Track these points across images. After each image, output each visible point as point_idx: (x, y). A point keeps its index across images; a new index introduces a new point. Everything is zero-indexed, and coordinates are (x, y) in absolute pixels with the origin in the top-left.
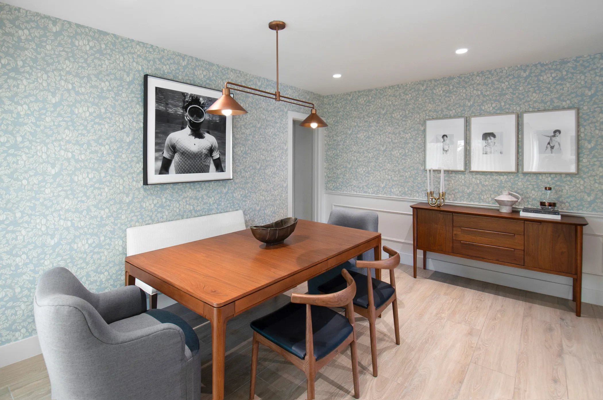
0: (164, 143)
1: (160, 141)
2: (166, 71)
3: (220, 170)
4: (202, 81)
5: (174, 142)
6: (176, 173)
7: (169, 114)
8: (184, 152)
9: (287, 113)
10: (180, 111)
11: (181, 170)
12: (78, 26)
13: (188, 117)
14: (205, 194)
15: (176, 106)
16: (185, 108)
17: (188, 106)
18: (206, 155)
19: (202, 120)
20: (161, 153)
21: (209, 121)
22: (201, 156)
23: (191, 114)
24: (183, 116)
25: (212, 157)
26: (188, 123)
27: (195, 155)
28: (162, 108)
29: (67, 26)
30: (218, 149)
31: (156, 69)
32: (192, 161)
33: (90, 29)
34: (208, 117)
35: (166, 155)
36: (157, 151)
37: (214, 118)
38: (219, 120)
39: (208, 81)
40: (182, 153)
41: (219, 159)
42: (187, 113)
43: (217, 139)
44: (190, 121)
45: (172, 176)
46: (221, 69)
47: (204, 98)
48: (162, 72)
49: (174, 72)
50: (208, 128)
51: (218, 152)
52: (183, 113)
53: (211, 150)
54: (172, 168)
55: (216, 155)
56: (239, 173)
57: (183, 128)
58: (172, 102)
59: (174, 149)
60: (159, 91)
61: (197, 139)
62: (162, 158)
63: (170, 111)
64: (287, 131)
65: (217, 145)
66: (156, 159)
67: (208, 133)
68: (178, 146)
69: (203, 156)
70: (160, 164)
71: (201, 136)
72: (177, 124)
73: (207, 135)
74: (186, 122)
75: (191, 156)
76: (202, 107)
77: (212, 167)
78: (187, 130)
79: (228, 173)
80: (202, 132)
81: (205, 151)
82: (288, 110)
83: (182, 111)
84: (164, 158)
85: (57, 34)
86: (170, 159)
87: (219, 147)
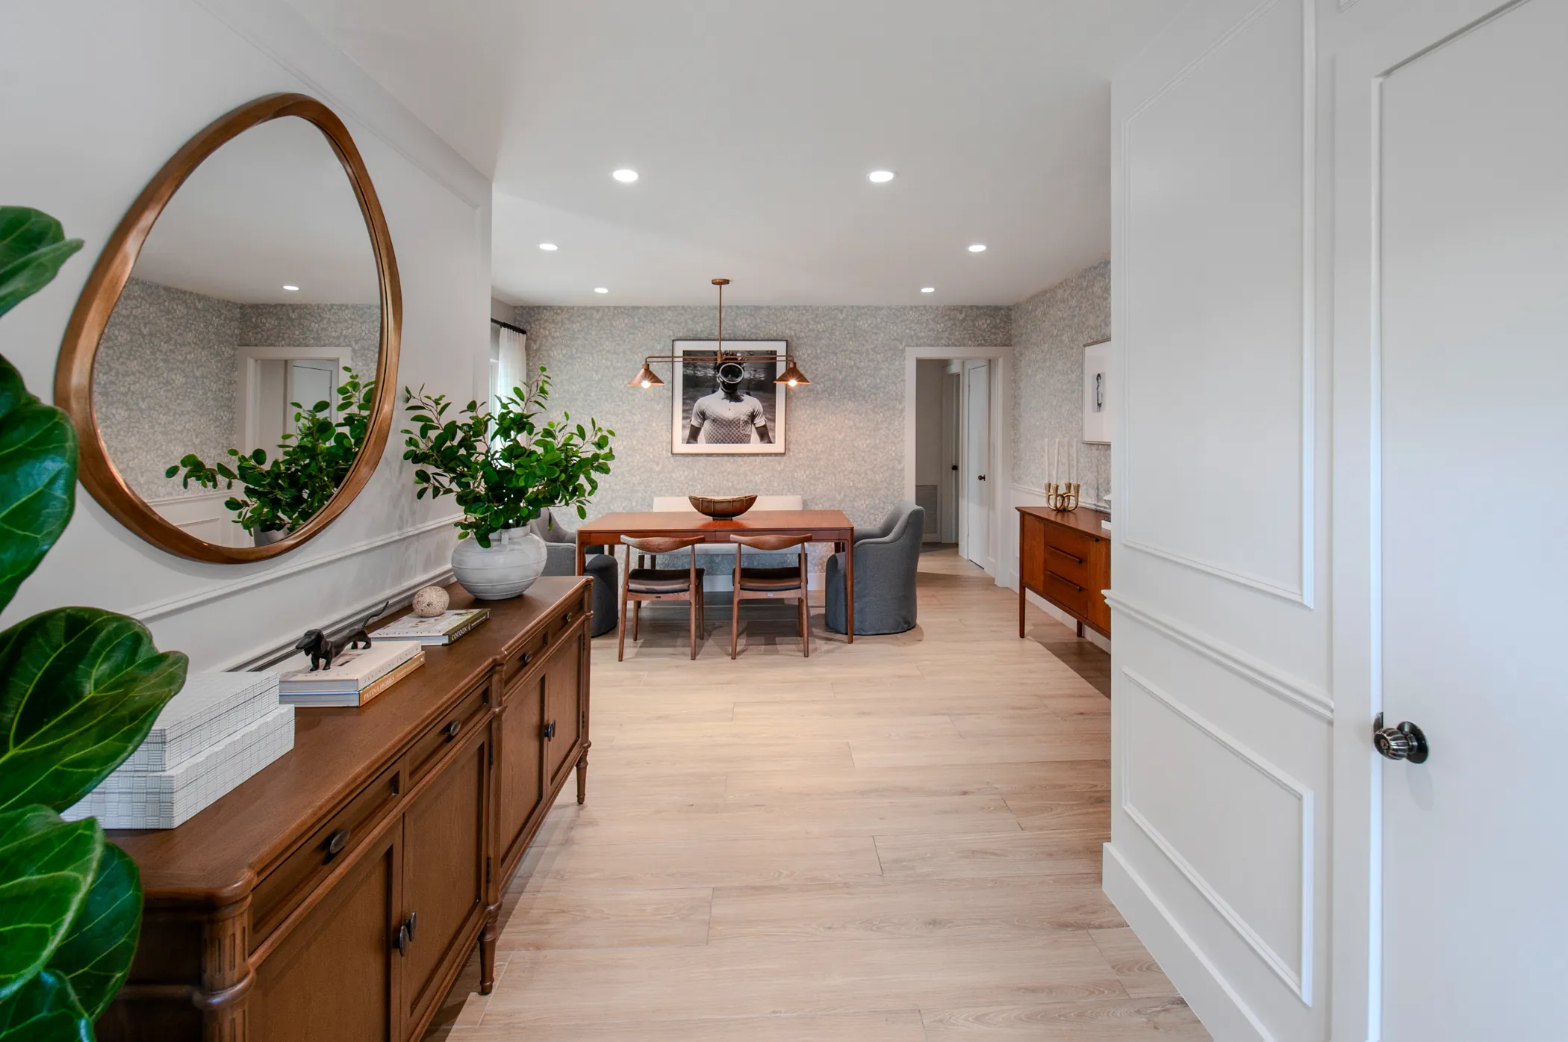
0: (692, 409)
1: (687, 408)
2: (699, 330)
3: (766, 441)
4: (745, 331)
5: (703, 408)
6: (707, 443)
7: (697, 377)
8: (715, 419)
9: (903, 351)
10: (711, 373)
11: (714, 439)
12: (615, 308)
13: (720, 378)
14: (749, 470)
15: (706, 368)
16: (717, 368)
17: (721, 365)
18: (746, 422)
19: (739, 380)
20: (689, 420)
21: (750, 381)
22: (739, 423)
23: (725, 373)
24: (714, 377)
25: (754, 424)
26: (721, 385)
27: (731, 422)
28: (690, 372)
29: (607, 310)
30: (764, 414)
31: (688, 331)
32: (727, 429)
33: (625, 308)
34: (749, 375)
35: (695, 422)
36: (684, 418)
37: (757, 376)
38: (765, 377)
39: (754, 331)
40: (713, 420)
41: (765, 426)
42: (720, 374)
43: (762, 401)
44: (723, 382)
45: (702, 446)
46: (773, 310)
47: (742, 352)
48: (694, 333)
49: (708, 329)
50: (748, 388)
51: (764, 418)
52: (715, 374)
53: (753, 416)
54: (702, 436)
55: (760, 421)
56: (803, 445)
57: (714, 392)
58: (701, 364)
59: (703, 416)
60: (686, 353)
61: (733, 403)
62: (690, 426)
63: (699, 374)
64: (903, 381)
65: (761, 410)
66: (684, 427)
67: (748, 394)
68: (708, 413)
69: (741, 423)
70: (687, 432)
71: (738, 399)
72: (707, 387)
73: (746, 397)
74: (719, 385)
75: (724, 423)
76: (740, 364)
77: (755, 436)
78: (720, 393)
79: (778, 446)
80: (739, 393)
81: (744, 418)
82: (907, 346)
83: (713, 373)
84: (692, 425)
85: (599, 320)
86: (698, 426)
87: (764, 411)
